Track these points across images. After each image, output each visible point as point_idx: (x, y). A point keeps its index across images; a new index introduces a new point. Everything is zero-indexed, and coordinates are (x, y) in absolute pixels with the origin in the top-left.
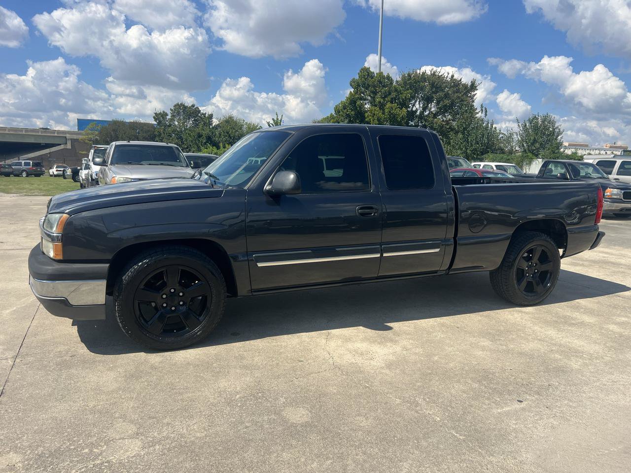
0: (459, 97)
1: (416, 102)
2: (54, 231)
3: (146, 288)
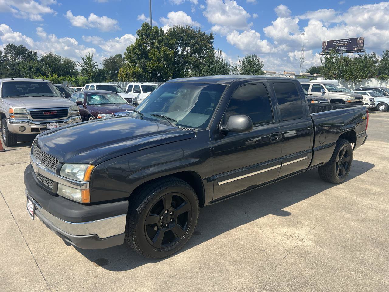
0: (204, 44)
1: (178, 46)
2: (82, 180)
3: (152, 214)
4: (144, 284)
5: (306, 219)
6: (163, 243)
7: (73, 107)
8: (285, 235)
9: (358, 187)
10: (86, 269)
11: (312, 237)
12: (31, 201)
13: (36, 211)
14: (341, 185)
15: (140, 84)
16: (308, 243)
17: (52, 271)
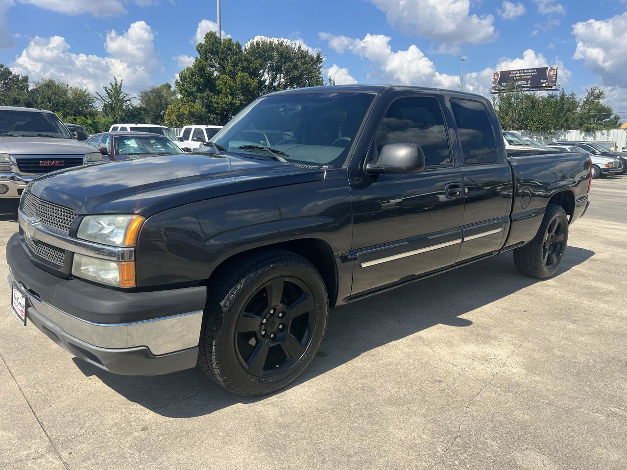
0: (307, 69)
1: (264, 71)
2: (120, 244)
3: (247, 314)
4: (234, 440)
5: (503, 332)
6: (266, 368)
7: (92, 154)
8: (474, 357)
9: (579, 284)
10: (124, 415)
11: (520, 360)
12: (21, 291)
13: (29, 309)
14: (549, 280)
15: (203, 127)
16: (515, 369)
17: (59, 419)
